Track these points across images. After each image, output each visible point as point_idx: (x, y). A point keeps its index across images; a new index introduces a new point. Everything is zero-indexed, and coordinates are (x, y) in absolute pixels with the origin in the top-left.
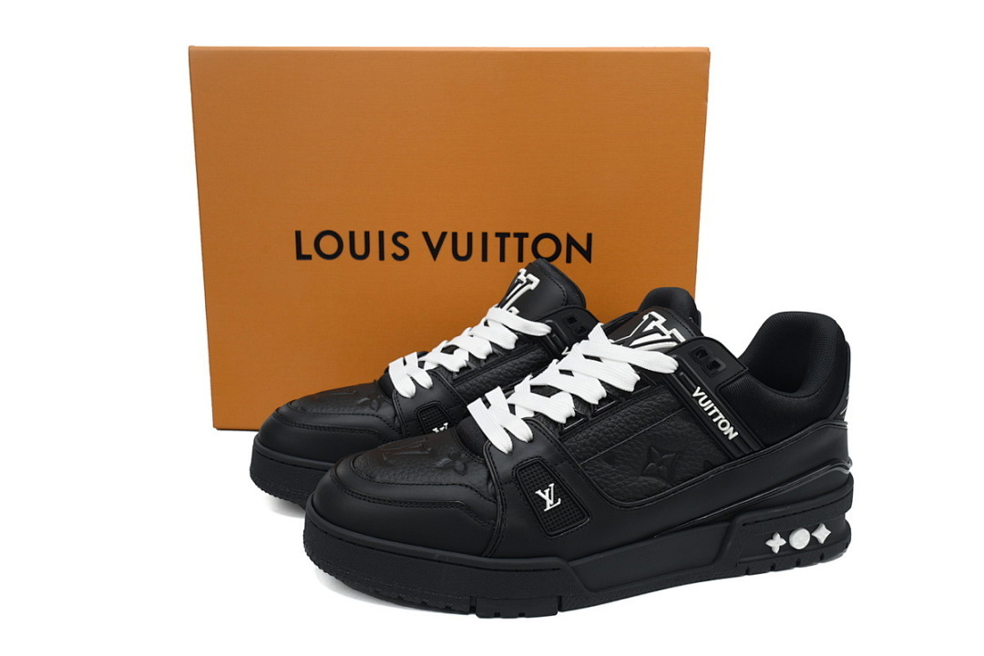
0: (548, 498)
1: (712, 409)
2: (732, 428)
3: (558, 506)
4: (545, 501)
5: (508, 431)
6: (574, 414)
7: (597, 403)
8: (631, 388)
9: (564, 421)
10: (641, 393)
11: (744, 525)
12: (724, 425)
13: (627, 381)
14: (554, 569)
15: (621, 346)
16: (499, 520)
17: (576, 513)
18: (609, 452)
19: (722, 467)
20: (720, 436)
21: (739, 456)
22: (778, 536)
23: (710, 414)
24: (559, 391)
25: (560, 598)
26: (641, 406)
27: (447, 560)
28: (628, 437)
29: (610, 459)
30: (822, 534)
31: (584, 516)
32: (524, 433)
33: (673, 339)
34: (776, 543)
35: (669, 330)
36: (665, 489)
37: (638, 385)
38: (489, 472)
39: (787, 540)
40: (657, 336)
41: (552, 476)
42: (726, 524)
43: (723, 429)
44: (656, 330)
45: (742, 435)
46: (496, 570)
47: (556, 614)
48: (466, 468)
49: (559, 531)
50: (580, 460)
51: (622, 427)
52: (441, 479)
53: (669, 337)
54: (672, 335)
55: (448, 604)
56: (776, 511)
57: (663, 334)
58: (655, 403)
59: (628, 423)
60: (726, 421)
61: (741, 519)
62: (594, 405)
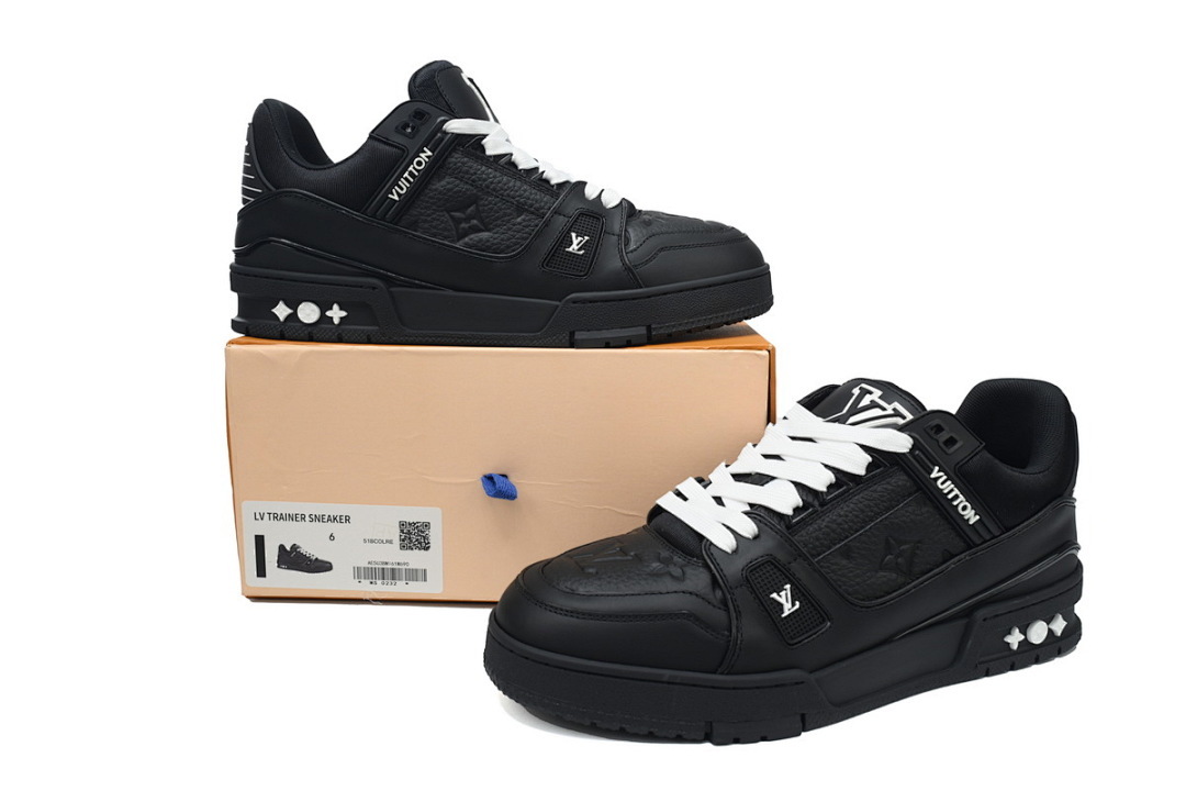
0: (786, 600)
1: (952, 490)
2: (973, 512)
3: (796, 611)
4: (782, 605)
5: (728, 528)
6: (801, 504)
7: (825, 490)
8: (862, 472)
9: (790, 512)
10: (874, 476)
11: (985, 620)
12: (964, 508)
13: (858, 464)
14: (797, 683)
15: (837, 424)
16: (734, 630)
17: (816, 617)
18: (845, 545)
19: (962, 556)
20: (959, 521)
21: (979, 542)
22: (1017, 631)
23: (950, 496)
24: (773, 478)
25: (803, 716)
26: (875, 491)
27: (678, 681)
28: (863, 527)
29: (846, 553)
30: (1059, 625)
31: (824, 621)
32: (748, 528)
33: (897, 414)
34: (1015, 639)
35: (889, 404)
36: (904, 585)
37: (870, 467)
38: (713, 576)
39: (1025, 634)
40: (876, 412)
41: (786, 577)
42: (964, 621)
43: (963, 513)
44: (873, 405)
45: (984, 519)
46: (734, 688)
47: (799, 734)
48: (684, 573)
49: (800, 639)
50: (814, 556)
51: (857, 516)
52: (655, 587)
53: (891, 412)
54: (894, 409)
55: (680, 732)
56: (1016, 602)
57: (884, 409)
58: (890, 487)
59: (863, 511)
60: (967, 504)
61: (981, 614)
62: (822, 492)
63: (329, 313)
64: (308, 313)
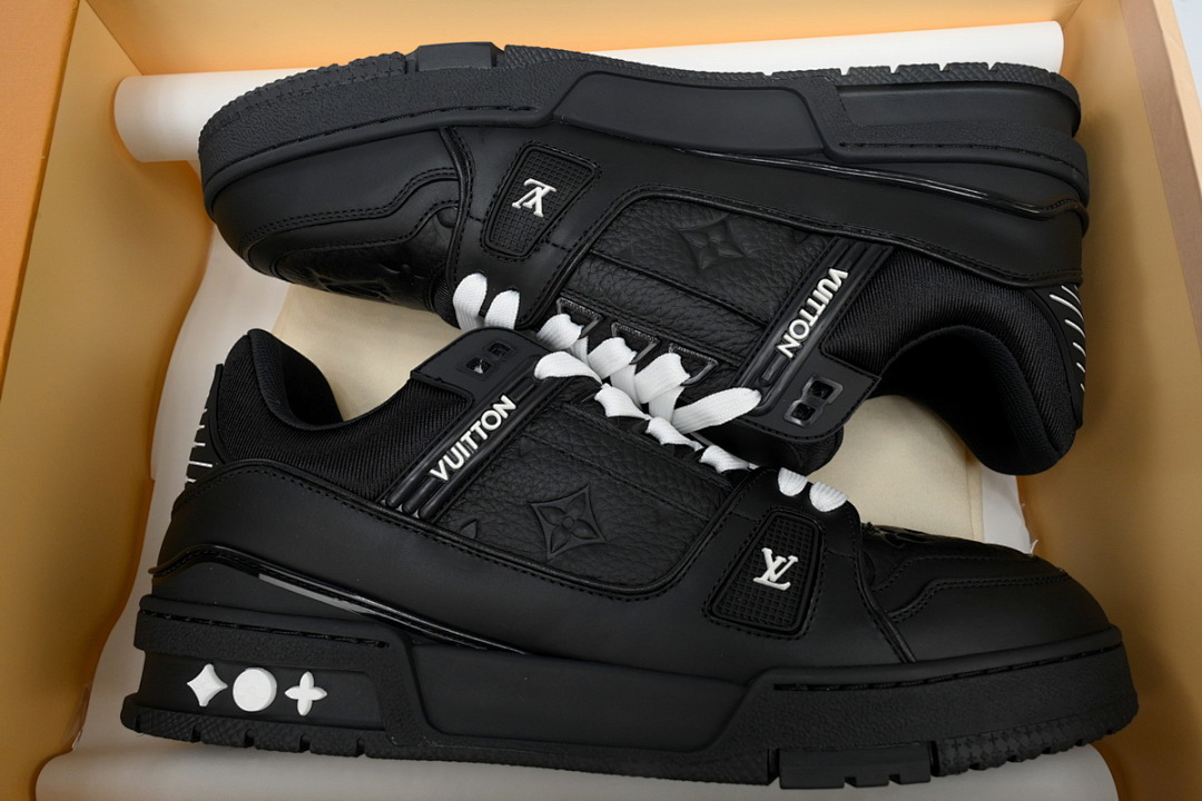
63: (291, 693)
64: (254, 690)
